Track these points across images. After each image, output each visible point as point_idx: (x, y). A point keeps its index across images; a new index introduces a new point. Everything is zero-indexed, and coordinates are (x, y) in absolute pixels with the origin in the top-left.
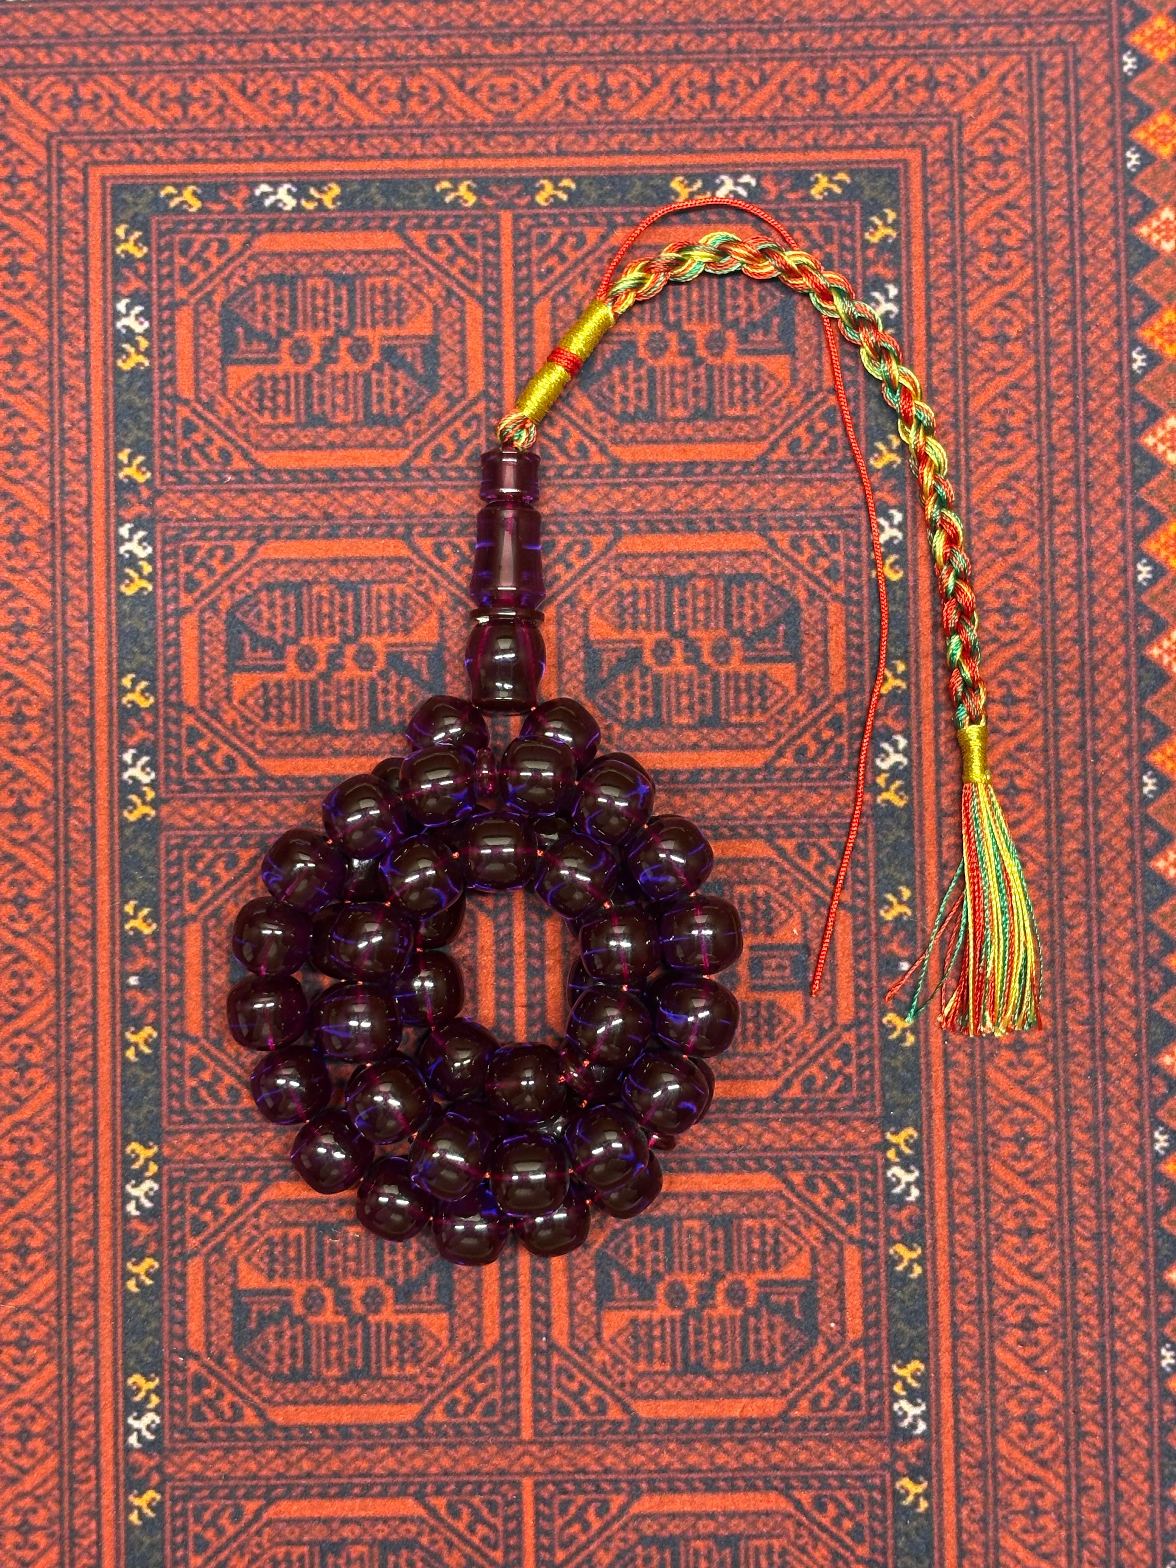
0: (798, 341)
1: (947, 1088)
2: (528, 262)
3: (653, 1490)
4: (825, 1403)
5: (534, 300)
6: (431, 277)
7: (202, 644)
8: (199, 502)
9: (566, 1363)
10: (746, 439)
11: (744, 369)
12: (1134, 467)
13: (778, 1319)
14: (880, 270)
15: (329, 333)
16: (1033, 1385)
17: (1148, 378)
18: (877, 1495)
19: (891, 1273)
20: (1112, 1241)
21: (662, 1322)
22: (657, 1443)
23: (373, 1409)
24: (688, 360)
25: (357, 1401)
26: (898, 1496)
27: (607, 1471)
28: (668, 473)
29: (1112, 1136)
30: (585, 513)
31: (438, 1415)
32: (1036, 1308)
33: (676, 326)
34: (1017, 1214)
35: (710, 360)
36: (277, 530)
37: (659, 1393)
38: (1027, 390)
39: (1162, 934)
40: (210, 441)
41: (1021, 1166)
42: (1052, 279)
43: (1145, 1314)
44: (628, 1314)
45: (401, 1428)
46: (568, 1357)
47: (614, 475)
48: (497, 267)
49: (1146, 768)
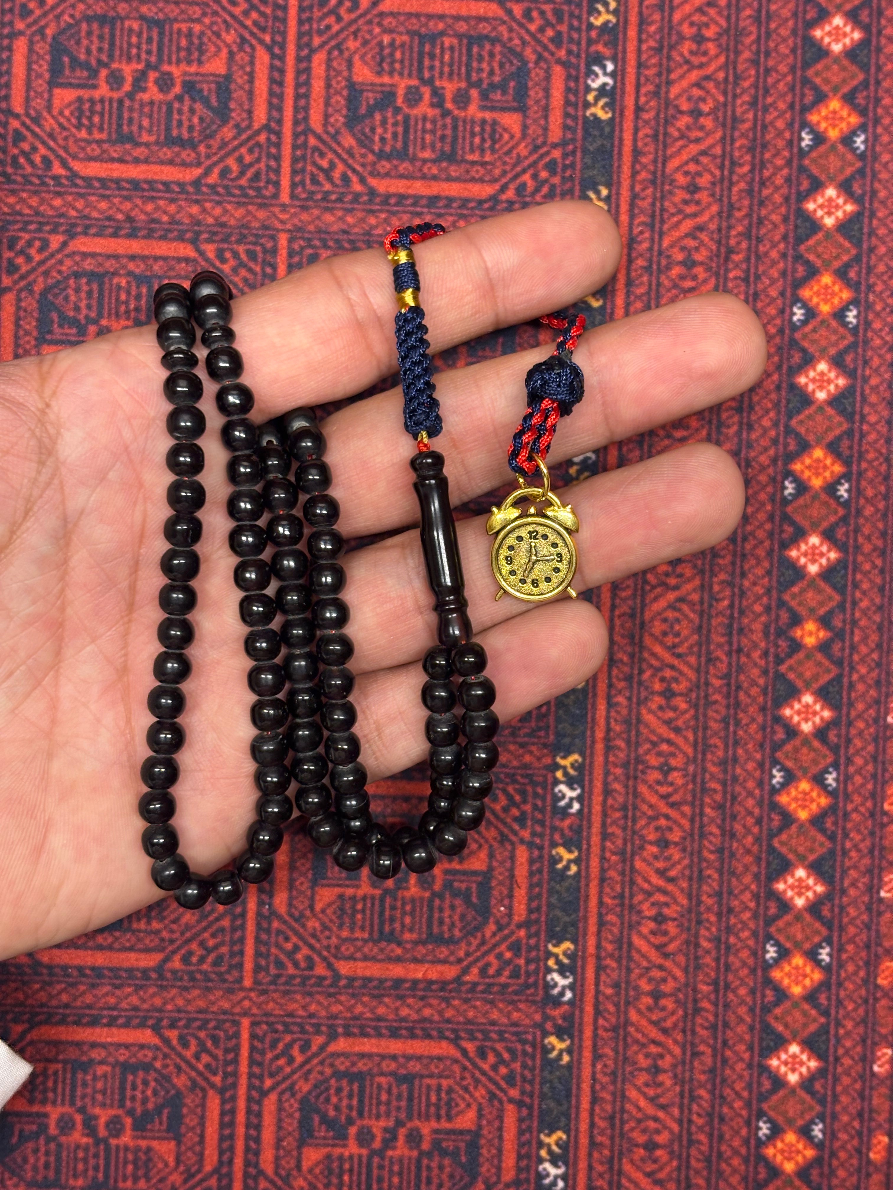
0: (530, 103)
1: (608, 723)
2: (310, 19)
3: (348, 1034)
4: (491, 971)
5: (313, 51)
6: (228, 26)
7: (18, 319)
8: (22, 200)
9: (283, 927)
10: (481, 180)
11: (484, 122)
12: (796, 227)
13: (458, 902)
14: (600, 48)
15: (140, 67)
16: (661, 967)
17: (814, 154)
18: (529, 1049)
19: (552, 870)
20: (732, 855)
21: (364, 898)
22: (353, 995)
23: (123, 956)
24: (437, 111)
25: (110, 948)
26: (546, 1050)
27: (311, 1016)
28: (414, 204)
29: (738, 771)
30: (345, 232)
31: (176, 963)
32: (667, 905)
33: (430, 82)
34: (657, 829)
35: (456, 112)
36: (87, 227)
37: (358, 955)
38: (715, 157)
39: (790, 610)
40: (34, 149)
41: (664, 790)
42: (741, 67)
43: (755, 916)
44: (337, 890)
45: (145, 972)
46: (285, 922)
47: (371, 202)
48: (284, 21)
49: (788, 474)
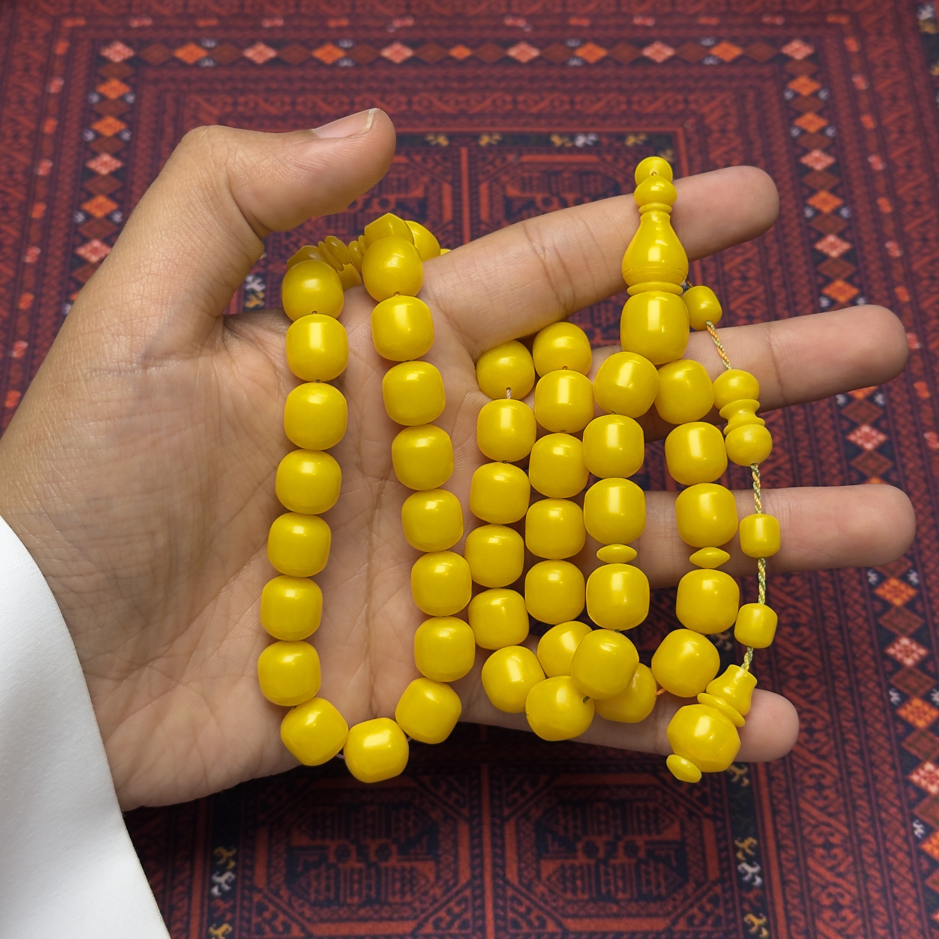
2: (476, 167)
3: (567, 771)
5: (479, 183)
6: (423, 174)
12: (812, 258)
17: (815, 221)
20: (849, 631)
39: (858, 472)
41: (788, 589)
43: (876, 671)
48: (459, 169)
